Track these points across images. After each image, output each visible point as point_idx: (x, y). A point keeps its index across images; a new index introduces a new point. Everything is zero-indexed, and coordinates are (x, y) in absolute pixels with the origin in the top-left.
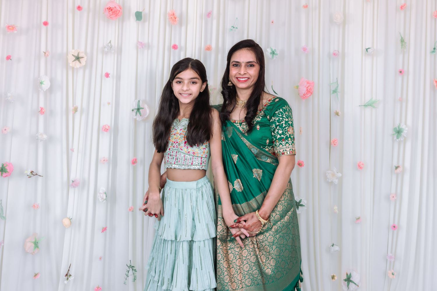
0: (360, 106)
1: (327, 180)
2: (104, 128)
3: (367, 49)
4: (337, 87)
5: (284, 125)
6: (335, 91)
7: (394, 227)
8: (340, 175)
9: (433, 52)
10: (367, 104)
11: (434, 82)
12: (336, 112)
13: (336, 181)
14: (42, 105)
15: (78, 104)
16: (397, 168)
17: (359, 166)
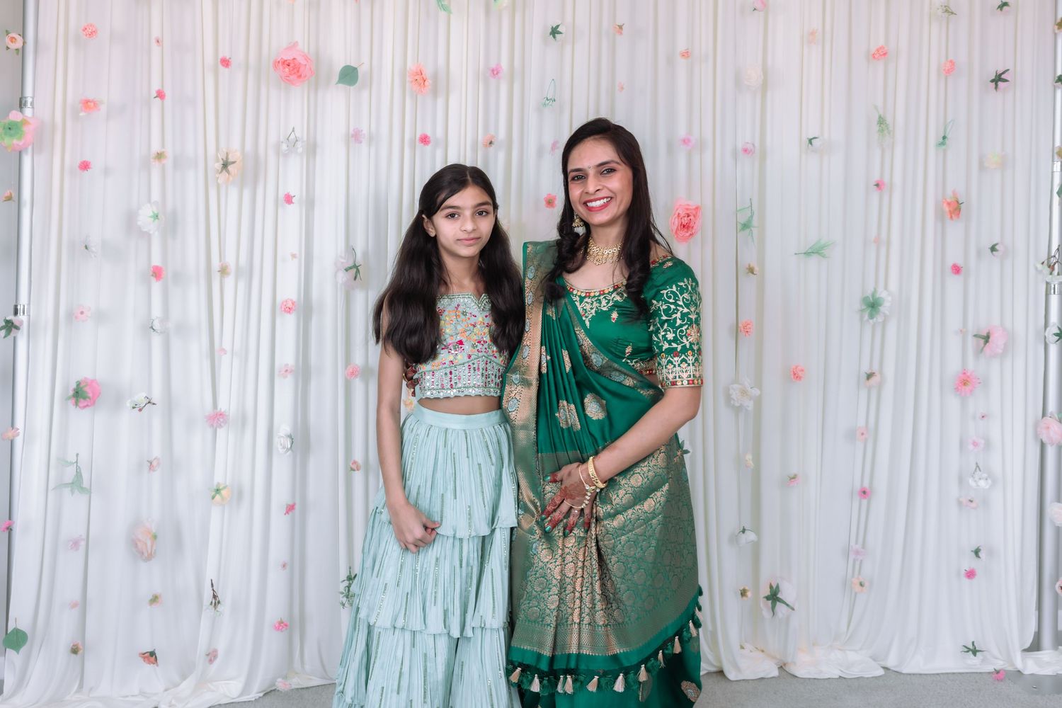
0: (796, 254)
1: (732, 402)
2: (283, 307)
3: (810, 141)
4: (752, 216)
5: (679, 322)
6: (746, 226)
7: (864, 492)
8: (756, 392)
9: (942, 144)
10: (810, 251)
11: (945, 205)
12: (749, 266)
13: (750, 405)
14: (156, 262)
15: (230, 260)
16: (869, 376)
17: (795, 374)
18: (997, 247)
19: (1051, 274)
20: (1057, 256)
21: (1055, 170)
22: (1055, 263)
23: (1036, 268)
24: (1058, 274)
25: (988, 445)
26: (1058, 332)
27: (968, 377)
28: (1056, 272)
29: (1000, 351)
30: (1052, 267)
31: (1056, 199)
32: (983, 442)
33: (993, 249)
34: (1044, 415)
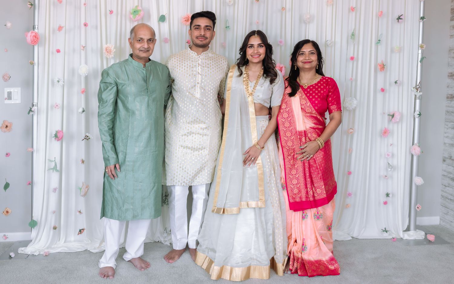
9: (379, 43)
11: (378, 66)
18: (397, 82)
19: (417, 92)
20: (419, 85)
21: (419, 53)
22: (418, 88)
23: (411, 90)
24: (420, 92)
25: (393, 155)
26: (419, 113)
27: (387, 130)
28: (418, 91)
29: (398, 120)
30: (417, 89)
31: (419, 64)
32: (391, 154)
33: (396, 82)
34: (413, 144)
